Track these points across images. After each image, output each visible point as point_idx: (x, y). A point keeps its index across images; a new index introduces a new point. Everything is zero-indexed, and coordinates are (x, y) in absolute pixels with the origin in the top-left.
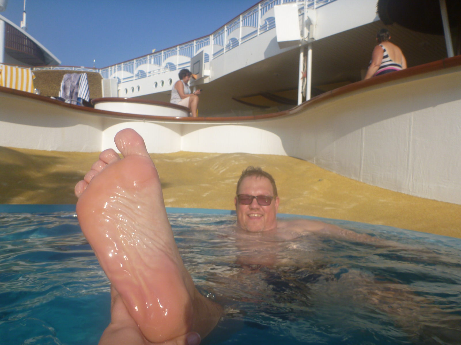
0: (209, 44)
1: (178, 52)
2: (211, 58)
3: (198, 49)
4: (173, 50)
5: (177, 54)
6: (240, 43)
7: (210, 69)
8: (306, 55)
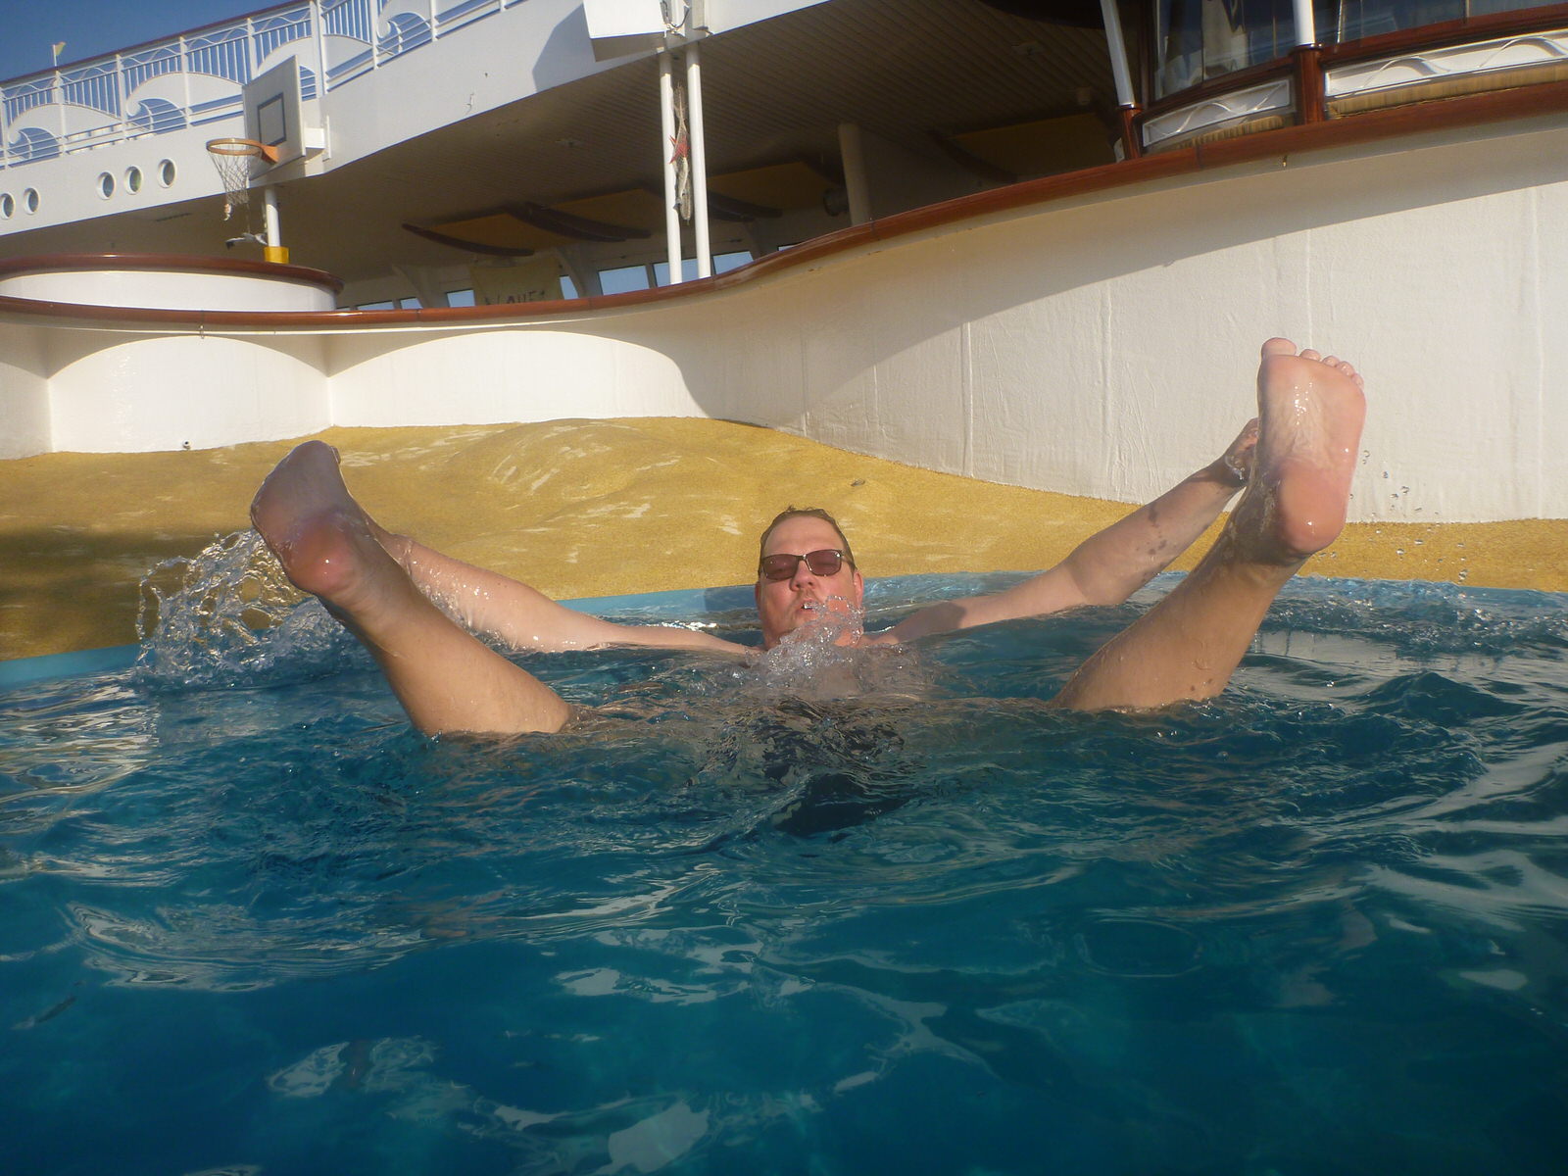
0: (309, 33)
1: (185, 60)
2: (323, 84)
3: (264, 51)
4: (164, 53)
5: (180, 69)
6: (435, 33)
7: (324, 126)
8: (680, 83)
